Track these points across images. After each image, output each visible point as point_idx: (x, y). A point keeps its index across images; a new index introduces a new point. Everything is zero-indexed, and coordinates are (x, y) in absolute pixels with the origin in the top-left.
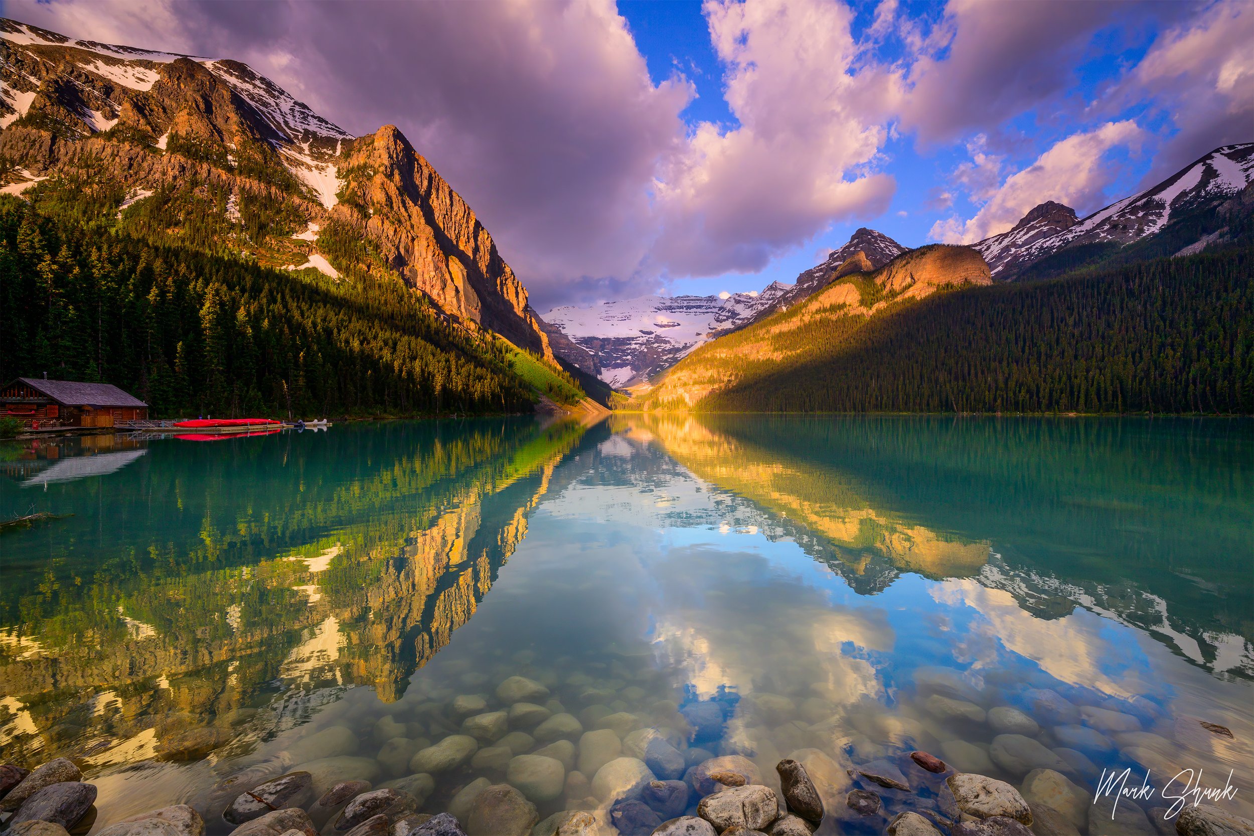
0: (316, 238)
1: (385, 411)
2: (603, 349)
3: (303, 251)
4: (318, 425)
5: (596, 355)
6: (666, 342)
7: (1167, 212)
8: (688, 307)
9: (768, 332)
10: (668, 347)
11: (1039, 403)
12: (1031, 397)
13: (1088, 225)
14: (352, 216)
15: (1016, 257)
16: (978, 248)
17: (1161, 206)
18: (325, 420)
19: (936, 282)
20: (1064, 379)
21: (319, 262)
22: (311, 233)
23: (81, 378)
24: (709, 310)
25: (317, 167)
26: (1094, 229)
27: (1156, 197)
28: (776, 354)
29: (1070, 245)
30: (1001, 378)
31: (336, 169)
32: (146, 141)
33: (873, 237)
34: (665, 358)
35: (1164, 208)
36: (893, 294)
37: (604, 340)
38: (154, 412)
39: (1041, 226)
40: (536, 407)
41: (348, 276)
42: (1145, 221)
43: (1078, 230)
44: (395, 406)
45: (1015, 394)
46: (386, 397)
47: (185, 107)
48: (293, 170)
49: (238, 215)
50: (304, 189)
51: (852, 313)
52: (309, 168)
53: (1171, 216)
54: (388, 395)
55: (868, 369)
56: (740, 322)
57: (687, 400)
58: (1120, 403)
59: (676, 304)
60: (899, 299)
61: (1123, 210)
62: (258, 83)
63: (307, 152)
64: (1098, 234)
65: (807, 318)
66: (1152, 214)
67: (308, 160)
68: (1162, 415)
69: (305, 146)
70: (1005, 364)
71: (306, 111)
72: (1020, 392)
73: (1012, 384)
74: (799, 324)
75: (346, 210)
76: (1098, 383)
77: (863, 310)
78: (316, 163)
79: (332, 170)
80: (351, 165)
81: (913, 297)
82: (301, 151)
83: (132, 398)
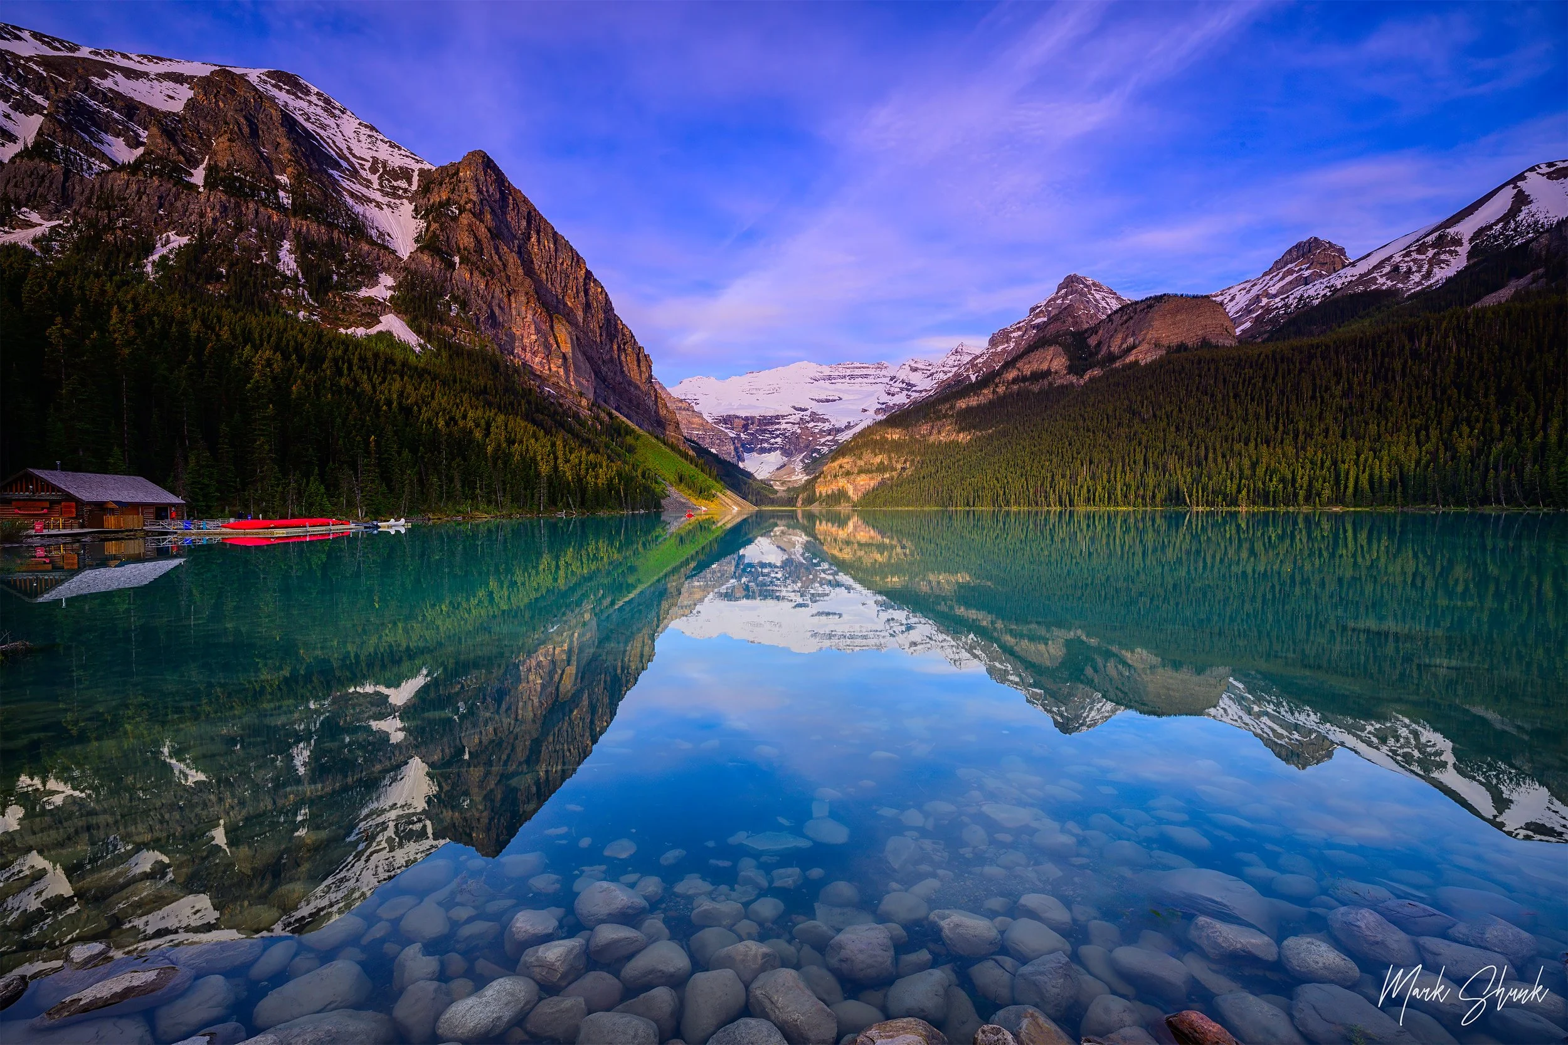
0: (389, 293)
1: (477, 509)
2: (746, 430)
3: (372, 312)
4: (396, 526)
5: (738, 437)
6: (825, 421)
7: (1464, 249)
8: (852, 377)
9: (952, 408)
10: (827, 426)
11: (1296, 495)
12: (1285, 488)
13: (1363, 268)
14: (433, 266)
15: (1268, 310)
16: (1219, 299)
17: (1458, 242)
18: (403, 520)
19: (1165, 343)
20: (1328, 463)
21: (392, 324)
22: (383, 288)
23: (103, 468)
24: (878, 380)
25: (389, 206)
26: (1370, 272)
27: (1451, 231)
28: (961, 435)
29: (1339, 294)
30: (1246, 463)
31: (413, 207)
32: (175, 174)
33: (1087, 286)
34: (823, 440)
35: (1461, 244)
36: (1111, 358)
37: (747, 418)
38: (197, 509)
39: (1301, 270)
40: (663, 502)
41: (429, 342)
42: (1434, 262)
43: (1349, 274)
44: (489, 502)
45: (1264, 483)
46: (478, 491)
47: (225, 132)
48: (359, 209)
49: (293, 265)
50: (374, 233)
51: (1059, 382)
52: (379, 205)
53: (1471, 255)
54: (481, 489)
55: (1078, 453)
56: (917, 395)
57: (851, 493)
58: (1399, 494)
59: (837, 373)
60: (1118, 364)
61: (1409, 247)
62: (314, 99)
63: (376, 185)
64: (1375, 279)
65: (1001, 390)
66: (1445, 252)
67: (378, 196)
68: (1453, 509)
69: (374, 179)
70: (1252, 445)
71: (375, 134)
72: (1271, 480)
73: (1260, 471)
74: (991, 396)
75: (426, 258)
76: (1372, 469)
77: (1074, 379)
78: (387, 199)
79: (408, 208)
80: (432, 201)
81: (1137, 362)
82: (368, 184)
83: (166, 492)
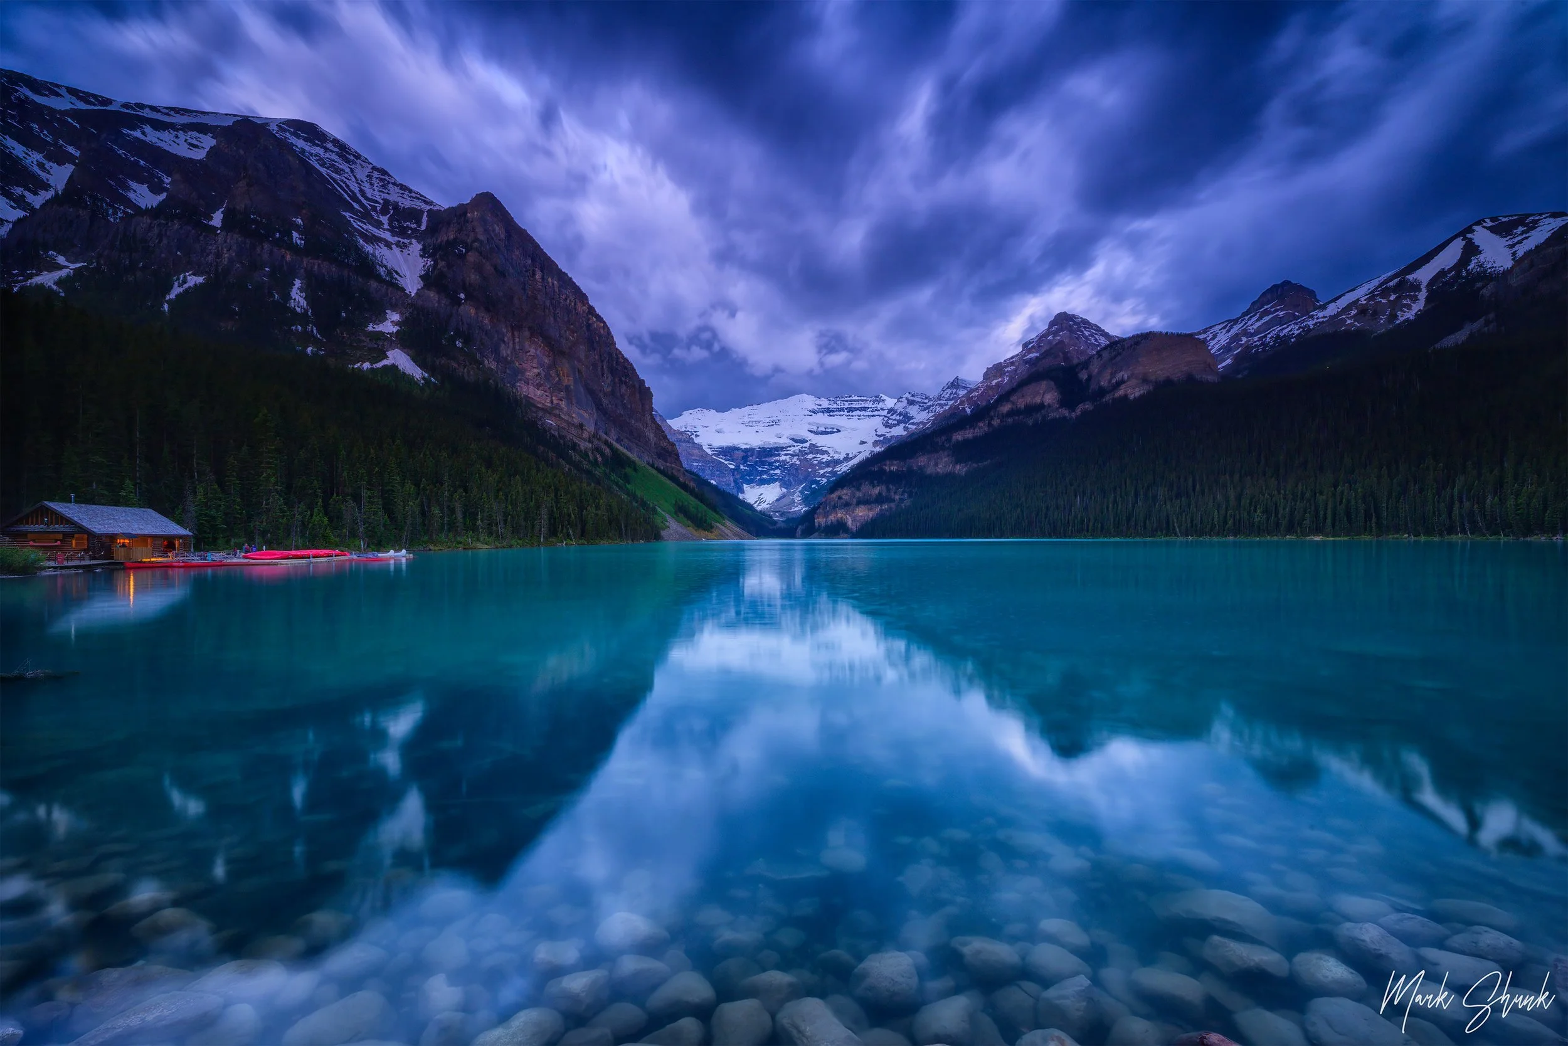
0: (395, 329)
1: (478, 540)
2: (745, 462)
3: (379, 346)
4: (396, 557)
5: (737, 468)
6: (824, 452)
7: (1423, 295)
8: (850, 410)
9: (949, 440)
10: (826, 458)
11: (1278, 524)
12: (1268, 519)
13: (1332, 309)
14: (439, 302)
15: (1248, 348)
16: (1202, 337)
17: (1416, 287)
18: (404, 551)
19: (1153, 378)
20: (1308, 495)
21: (399, 358)
22: (390, 324)
23: (116, 502)
24: (876, 413)
25: (398, 244)
26: (1339, 314)
27: (1410, 277)
28: (958, 467)
29: (1312, 334)
30: (1232, 494)
31: (420, 246)
32: (195, 217)
33: (1076, 323)
34: (822, 472)
35: (1420, 290)
36: (1102, 392)
37: (746, 450)
38: (203, 540)
39: (1277, 310)
40: (663, 533)
41: (433, 375)
42: (1396, 305)
43: (1321, 315)
44: (490, 534)
45: (1249, 513)
46: (479, 522)
47: (244, 177)
48: (369, 248)
49: (303, 303)
50: (382, 271)
51: (1052, 415)
52: (388, 245)
53: (1428, 299)
54: (482, 521)
55: (1071, 485)
56: (914, 427)
57: (849, 523)
58: (1373, 525)
59: (835, 406)
60: (1108, 398)
61: (1372, 292)
62: (329, 145)
63: (386, 226)
64: (1344, 320)
65: (996, 422)
66: (1406, 297)
67: (387, 236)
68: (1423, 538)
69: (384, 220)
70: (1237, 477)
71: (387, 178)
72: (1255, 511)
73: (1245, 502)
74: (986, 429)
75: (432, 294)
76: (1349, 501)
77: (1065, 412)
78: (397, 239)
79: (416, 247)
80: (439, 240)
81: (1126, 396)
82: (378, 225)
83: (174, 524)
